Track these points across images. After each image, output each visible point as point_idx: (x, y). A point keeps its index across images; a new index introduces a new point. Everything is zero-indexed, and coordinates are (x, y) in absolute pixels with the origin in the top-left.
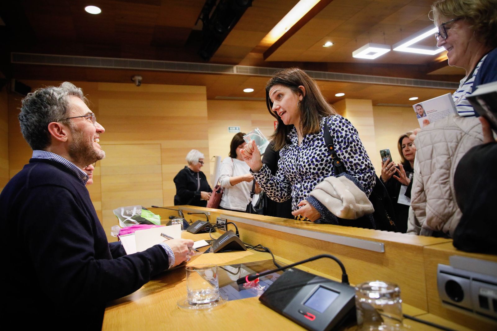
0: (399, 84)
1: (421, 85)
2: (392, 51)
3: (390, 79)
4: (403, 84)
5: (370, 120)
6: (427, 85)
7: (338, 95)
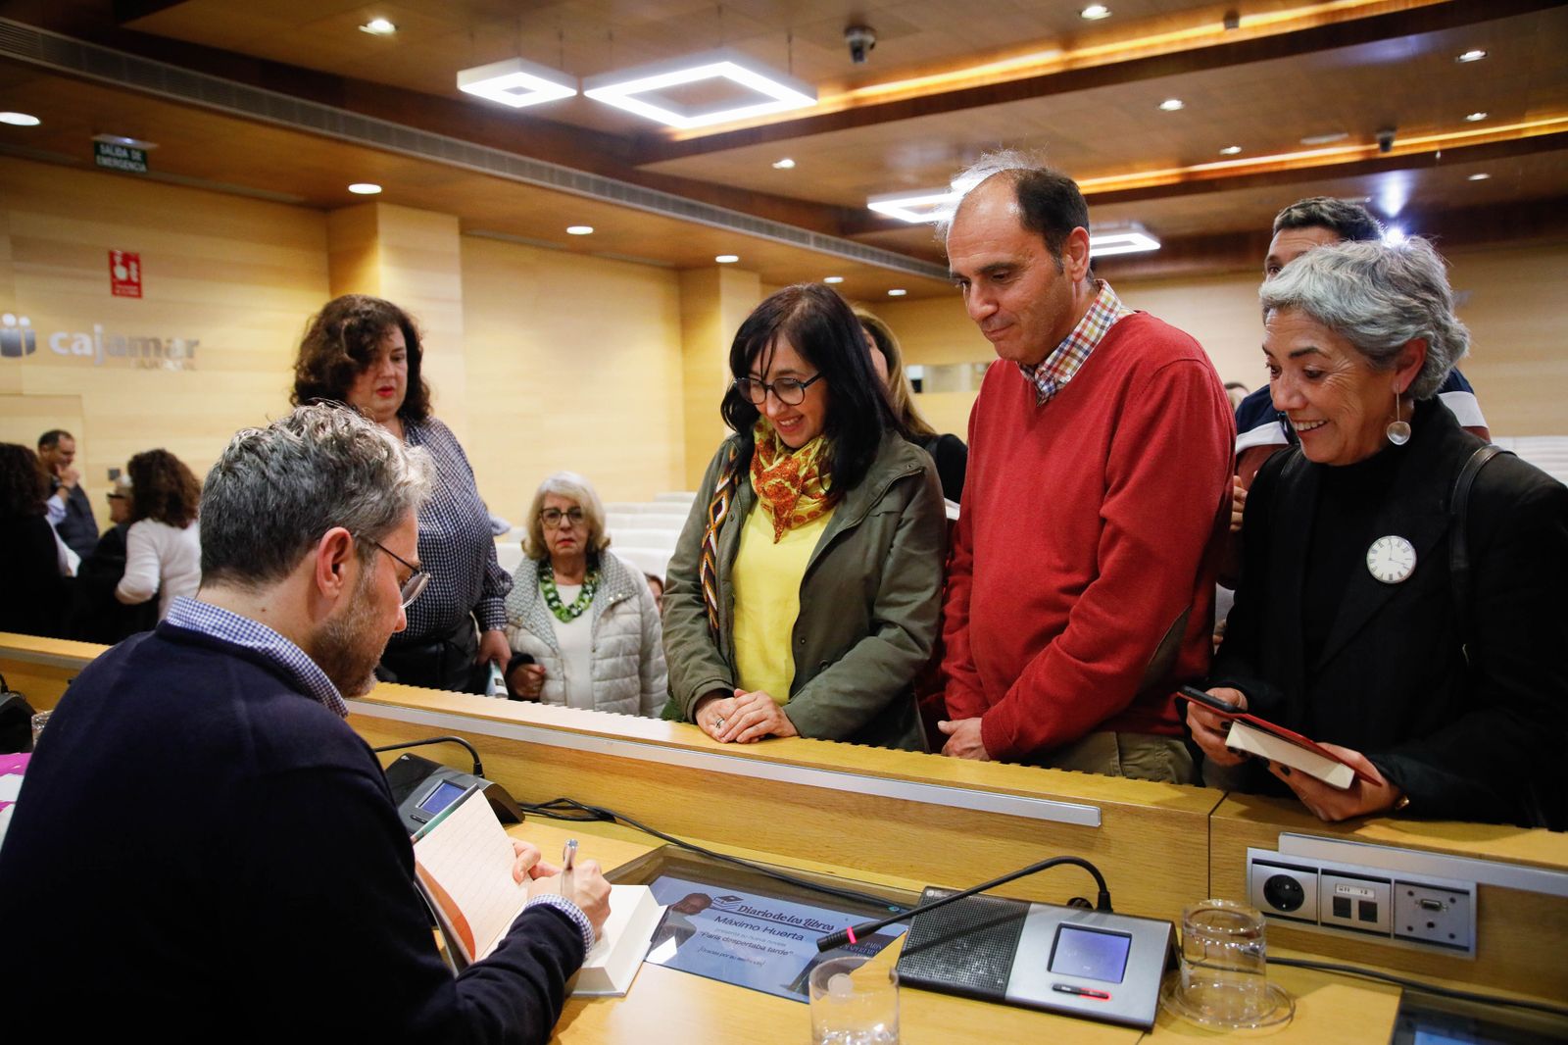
0: (557, 187)
1: (613, 195)
2: (580, 96)
3: (532, 166)
4: (563, 184)
5: (451, 284)
6: (629, 200)
7: (358, 189)
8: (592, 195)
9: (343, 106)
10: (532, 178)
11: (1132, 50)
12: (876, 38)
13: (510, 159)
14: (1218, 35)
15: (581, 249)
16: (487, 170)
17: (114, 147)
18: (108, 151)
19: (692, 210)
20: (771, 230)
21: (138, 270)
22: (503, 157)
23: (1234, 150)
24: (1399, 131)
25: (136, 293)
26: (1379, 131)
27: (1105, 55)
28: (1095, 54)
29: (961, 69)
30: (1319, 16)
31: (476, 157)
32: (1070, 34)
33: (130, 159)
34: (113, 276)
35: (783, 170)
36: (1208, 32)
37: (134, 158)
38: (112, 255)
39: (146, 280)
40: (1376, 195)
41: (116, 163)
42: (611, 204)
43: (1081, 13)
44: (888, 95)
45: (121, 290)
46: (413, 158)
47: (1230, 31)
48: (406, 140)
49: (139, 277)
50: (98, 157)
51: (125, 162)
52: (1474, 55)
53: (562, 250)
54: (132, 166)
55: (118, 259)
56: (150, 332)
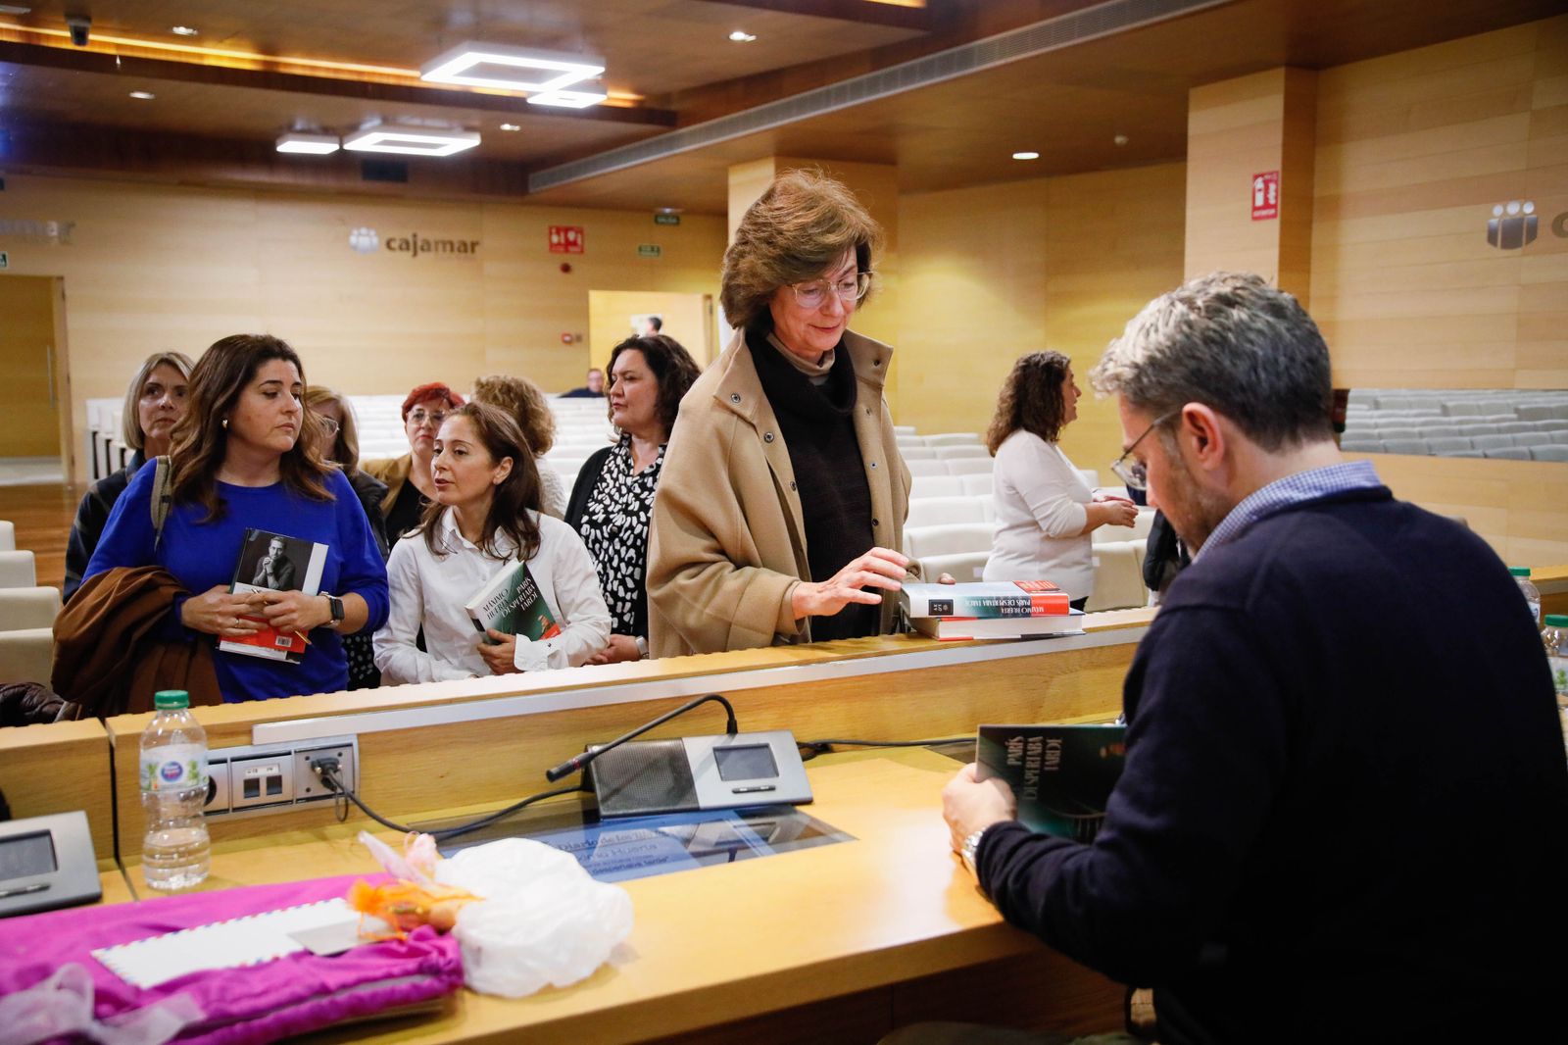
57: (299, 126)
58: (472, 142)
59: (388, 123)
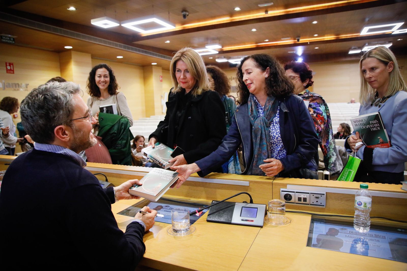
1: (128, 49)
2: (120, 26)
4: (116, 46)
6: (131, 50)
7: (66, 47)
8: (123, 49)
9: (63, 28)
10: (109, 45)
11: (245, 18)
12: (189, 13)
13: (104, 41)
14: (264, 15)
15: (120, 61)
16: (98, 43)
17: (6, 37)
18: (4, 38)
19: (146, 52)
20: (164, 57)
21: (13, 67)
22: (101, 40)
23: (267, 40)
24: (301, 37)
25: (13, 73)
26: (297, 37)
27: (239, 19)
28: (237, 18)
29: (208, 21)
30: (284, 12)
31: (95, 40)
32: (232, 14)
33: (10, 40)
34: (7, 68)
35: (167, 43)
36: (261, 15)
37: (11, 40)
38: (6, 63)
39: (15, 69)
40: (296, 51)
41: (7, 41)
42: (127, 51)
43: (234, 9)
44: (191, 26)
45: (9, 72)
46: (80, 40)
47: (266, 14)
48: (78, 36)
49: (13, 69)
50: (2, 39)
51: (9, 41)
52: (315, 22)
53: (116, 62)
54: (11, 42)
55: (8, 64)
56: (16, 82)
57: (352, 48)
58: (390, 45)
59: (370, 44)
